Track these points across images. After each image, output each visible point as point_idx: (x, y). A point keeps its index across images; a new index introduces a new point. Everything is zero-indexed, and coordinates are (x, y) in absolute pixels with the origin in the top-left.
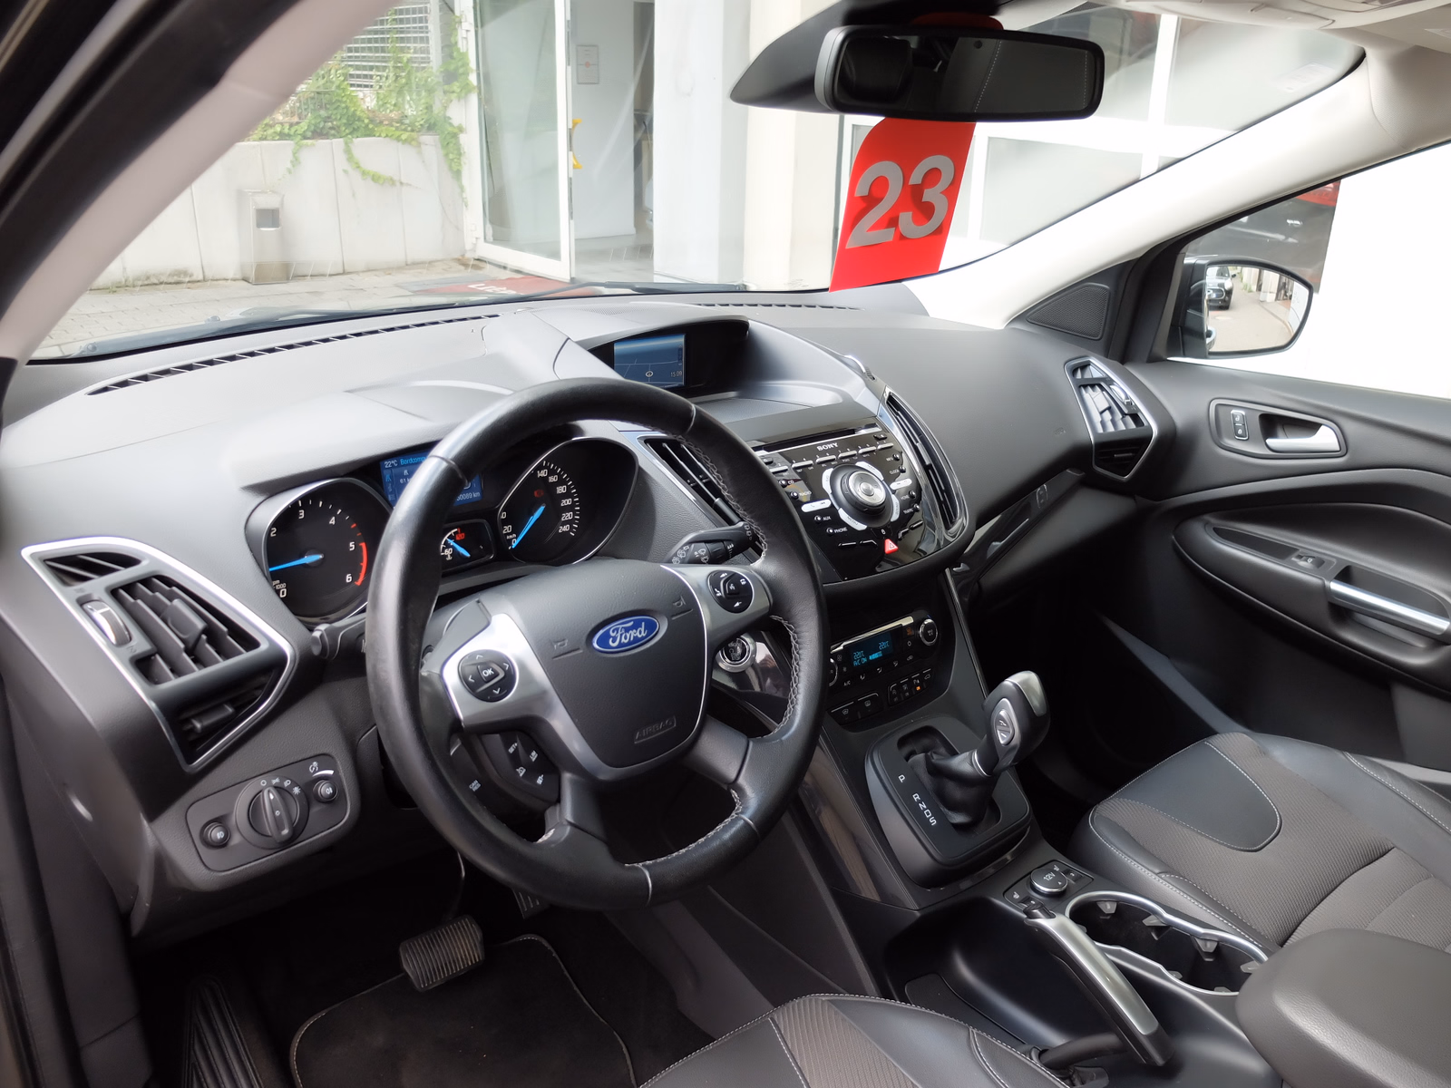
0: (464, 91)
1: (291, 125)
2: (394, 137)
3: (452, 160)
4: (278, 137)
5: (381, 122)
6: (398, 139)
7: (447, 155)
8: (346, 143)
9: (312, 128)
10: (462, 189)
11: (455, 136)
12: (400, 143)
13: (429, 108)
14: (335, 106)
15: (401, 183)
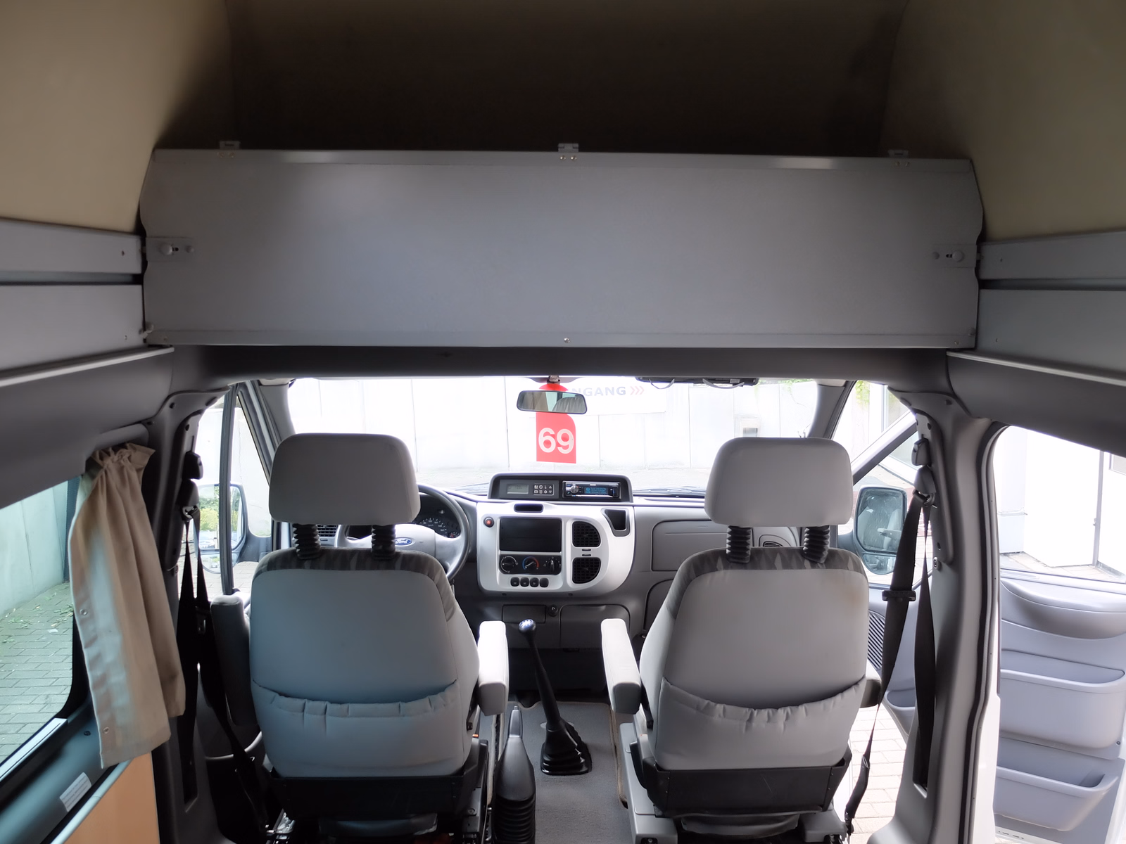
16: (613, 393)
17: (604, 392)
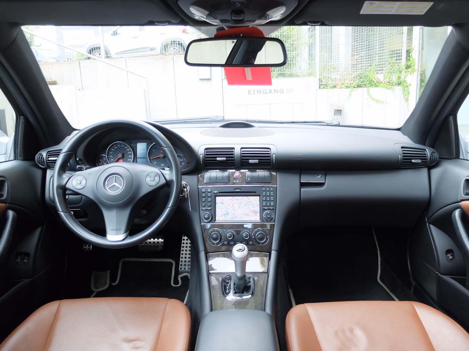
0: (412, 71)
1: (351, 84)
2: (385, 87)
3: (405, 95)
4: (346, 87)
5: (381, 83)
6: (386, 88)
7: (404, 93)
8: (368, 89)
9: (357, 85)
10: (408, 104)
11: (407, 86)
12: (387, 89)
13: (399, 78)
14: (366, 78)
15: (386, 103)
16: (277, 92)
17: (273, 92)
